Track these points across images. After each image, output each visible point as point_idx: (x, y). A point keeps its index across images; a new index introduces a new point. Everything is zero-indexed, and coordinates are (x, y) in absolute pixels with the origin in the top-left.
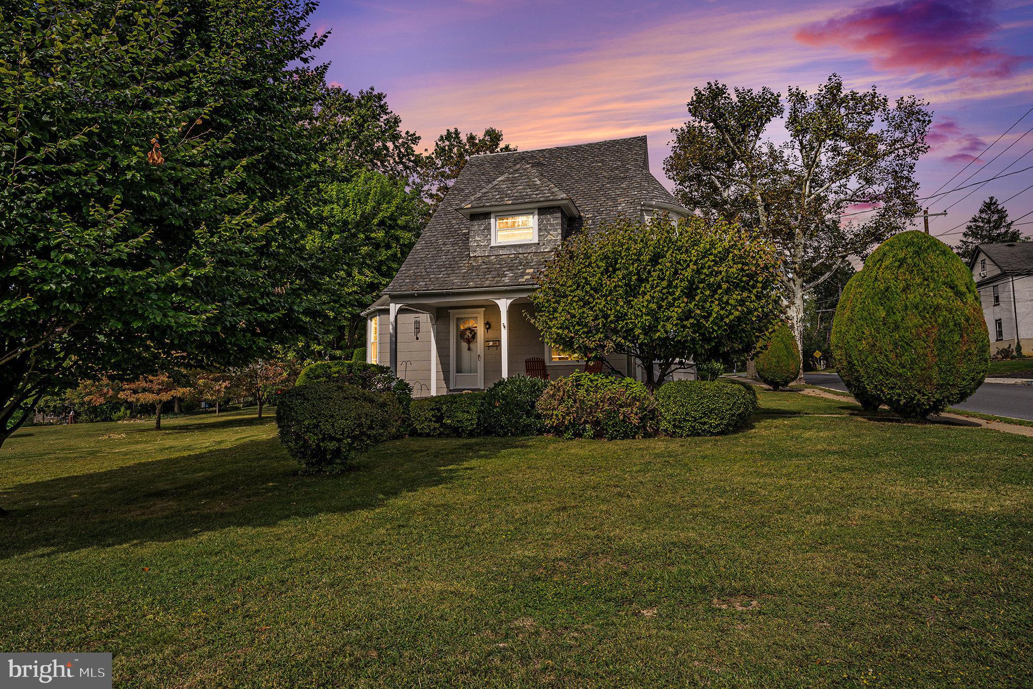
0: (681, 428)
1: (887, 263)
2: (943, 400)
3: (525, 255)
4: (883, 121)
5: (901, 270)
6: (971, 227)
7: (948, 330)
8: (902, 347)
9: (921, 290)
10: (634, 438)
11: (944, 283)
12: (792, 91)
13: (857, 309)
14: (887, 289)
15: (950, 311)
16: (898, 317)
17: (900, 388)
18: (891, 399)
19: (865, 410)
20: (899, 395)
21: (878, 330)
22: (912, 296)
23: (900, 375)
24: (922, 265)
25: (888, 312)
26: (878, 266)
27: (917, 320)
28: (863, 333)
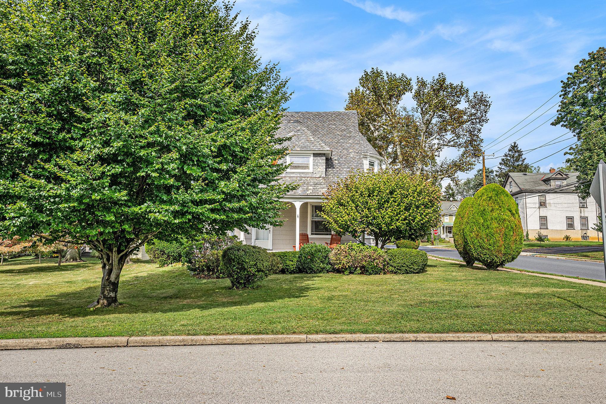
0: (400, 270)
1: (484, 198)
2: (505, 260)
3: (306, 178)
4: (466, 102)
5: (490, 202)
6: (504, 160)
7: (509, 230)
8: (490, 236)
9: (498, 212)
10: (380, 274)
11: (508, 209)
12: (419, 79)
13: (470, 218)
14: (484, 210)
15: (509, 222)
16: (489, 223)
17: (488, 255)
18: (484, 260)
19: (467, 265)
20: (488, 258)
21: (480, 228)
22: (495, 214)
23: (489, 249)
24: (499, 200)
25: (484, 220)
26: (480, 199)
27: (496, 225)
28: (473, 229)
